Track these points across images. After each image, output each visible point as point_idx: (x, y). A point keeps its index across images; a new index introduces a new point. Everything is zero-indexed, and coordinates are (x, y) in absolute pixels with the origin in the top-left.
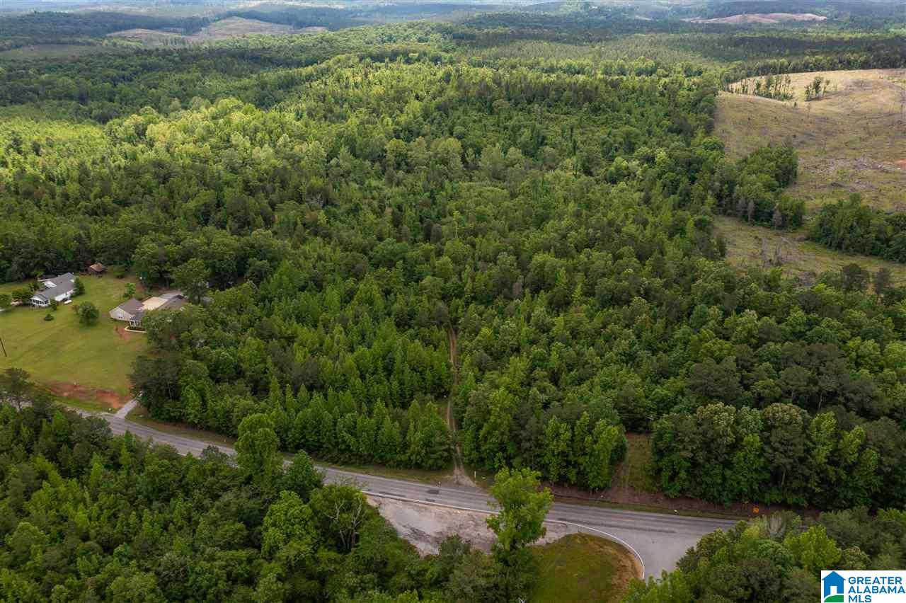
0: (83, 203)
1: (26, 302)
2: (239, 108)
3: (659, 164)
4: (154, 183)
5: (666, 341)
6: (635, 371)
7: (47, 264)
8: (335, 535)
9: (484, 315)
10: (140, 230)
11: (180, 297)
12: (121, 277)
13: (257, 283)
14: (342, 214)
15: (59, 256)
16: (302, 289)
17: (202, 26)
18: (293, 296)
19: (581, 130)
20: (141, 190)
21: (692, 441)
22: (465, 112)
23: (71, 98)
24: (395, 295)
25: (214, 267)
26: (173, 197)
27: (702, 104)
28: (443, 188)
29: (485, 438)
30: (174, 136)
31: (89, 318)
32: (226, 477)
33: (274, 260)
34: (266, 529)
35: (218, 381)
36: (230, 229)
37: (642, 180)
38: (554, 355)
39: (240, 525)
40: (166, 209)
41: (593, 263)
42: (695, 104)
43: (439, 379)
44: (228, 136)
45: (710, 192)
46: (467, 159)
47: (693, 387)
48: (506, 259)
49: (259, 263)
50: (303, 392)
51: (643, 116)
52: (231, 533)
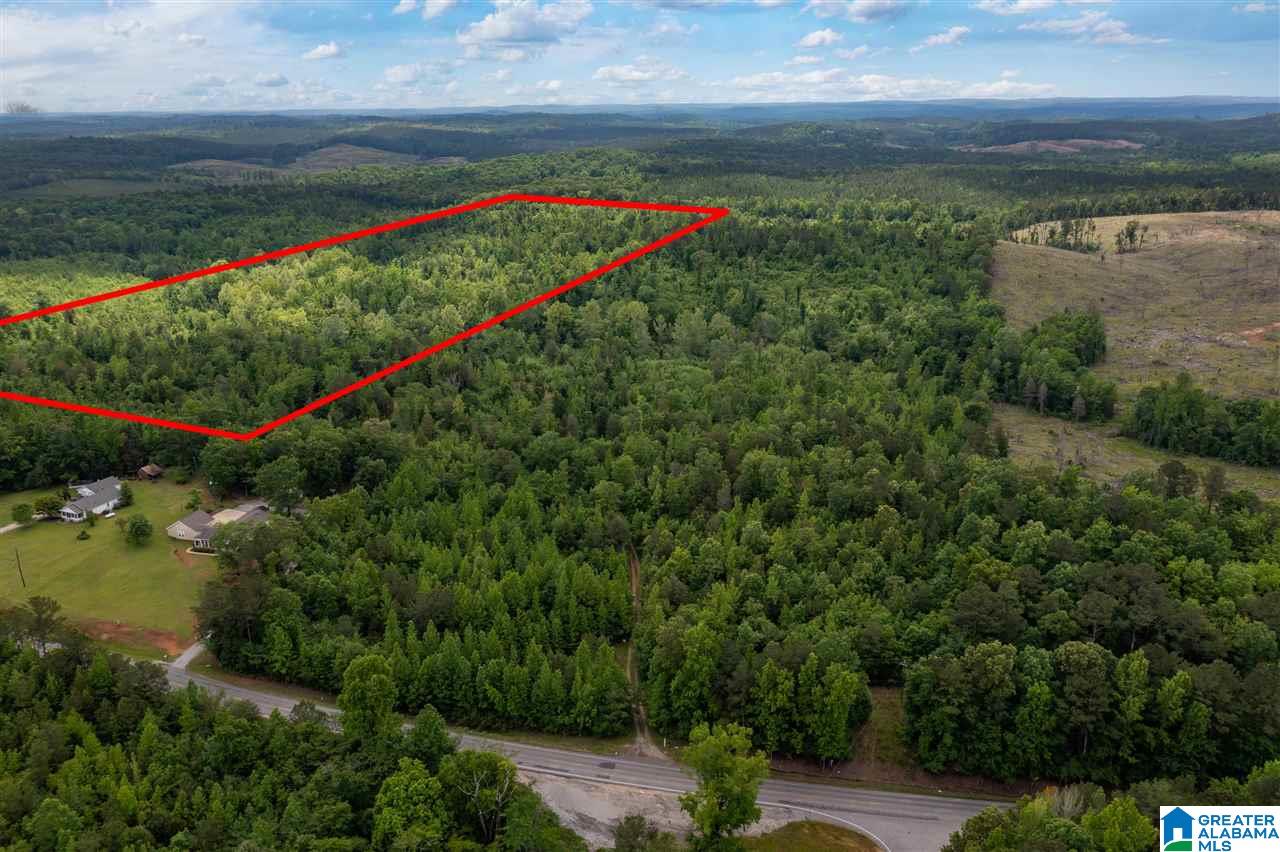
0: (132, 385)
1: (53, 515)
2: (345, 262)
3: (919, 334)
4: (230, 358)
5: (924, 563)
6: (882, 603)
7: (83, 465)
8: (473, 819)
9: (679, 532)
10: (211, 420)
11: (263, 508)
12: (183, 483)
13: (370, 490)
14: (485, 402)
15: (99, 454)
16: (430, 498)
17: (297, 155)
18: (417, 507)
19: (812, 291)
20: (213, 369)
21: (958, 693)
22: (653, 267)
23: (116, 249)
24: (557, 506)
25: (310, 468)
26: (254, 378)
27: (975, 256)
28: (623, 367)
29: (678, 691)
30: (257, 299)
31: (139, 535)
32: (324, 743)
33: (393, 461)
34: (379, 811)
35: (315, 619)
36: (333, 419)
37: (894, 357)
38: (773, 581)
39: (346, 805)
40: (245, 394)
41: (826, 461)
42: (966, 258)
43: (617, 616)
44: (331, 299)
45: (986, 371)
46: (657, 329)
47: (959, 623)
48: (709, 457)
49: (372, 463)
50: (431, 630)
51: (895, 272)
52: (331, 816)
